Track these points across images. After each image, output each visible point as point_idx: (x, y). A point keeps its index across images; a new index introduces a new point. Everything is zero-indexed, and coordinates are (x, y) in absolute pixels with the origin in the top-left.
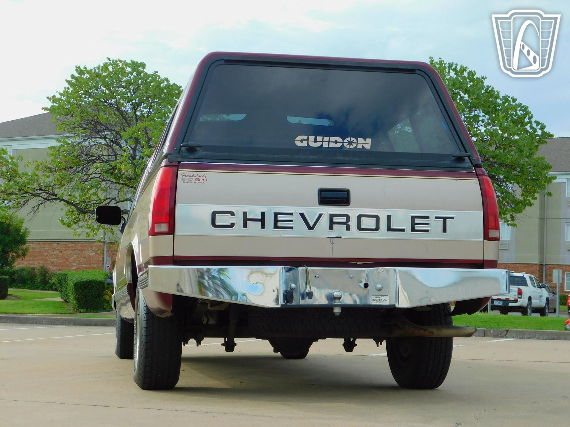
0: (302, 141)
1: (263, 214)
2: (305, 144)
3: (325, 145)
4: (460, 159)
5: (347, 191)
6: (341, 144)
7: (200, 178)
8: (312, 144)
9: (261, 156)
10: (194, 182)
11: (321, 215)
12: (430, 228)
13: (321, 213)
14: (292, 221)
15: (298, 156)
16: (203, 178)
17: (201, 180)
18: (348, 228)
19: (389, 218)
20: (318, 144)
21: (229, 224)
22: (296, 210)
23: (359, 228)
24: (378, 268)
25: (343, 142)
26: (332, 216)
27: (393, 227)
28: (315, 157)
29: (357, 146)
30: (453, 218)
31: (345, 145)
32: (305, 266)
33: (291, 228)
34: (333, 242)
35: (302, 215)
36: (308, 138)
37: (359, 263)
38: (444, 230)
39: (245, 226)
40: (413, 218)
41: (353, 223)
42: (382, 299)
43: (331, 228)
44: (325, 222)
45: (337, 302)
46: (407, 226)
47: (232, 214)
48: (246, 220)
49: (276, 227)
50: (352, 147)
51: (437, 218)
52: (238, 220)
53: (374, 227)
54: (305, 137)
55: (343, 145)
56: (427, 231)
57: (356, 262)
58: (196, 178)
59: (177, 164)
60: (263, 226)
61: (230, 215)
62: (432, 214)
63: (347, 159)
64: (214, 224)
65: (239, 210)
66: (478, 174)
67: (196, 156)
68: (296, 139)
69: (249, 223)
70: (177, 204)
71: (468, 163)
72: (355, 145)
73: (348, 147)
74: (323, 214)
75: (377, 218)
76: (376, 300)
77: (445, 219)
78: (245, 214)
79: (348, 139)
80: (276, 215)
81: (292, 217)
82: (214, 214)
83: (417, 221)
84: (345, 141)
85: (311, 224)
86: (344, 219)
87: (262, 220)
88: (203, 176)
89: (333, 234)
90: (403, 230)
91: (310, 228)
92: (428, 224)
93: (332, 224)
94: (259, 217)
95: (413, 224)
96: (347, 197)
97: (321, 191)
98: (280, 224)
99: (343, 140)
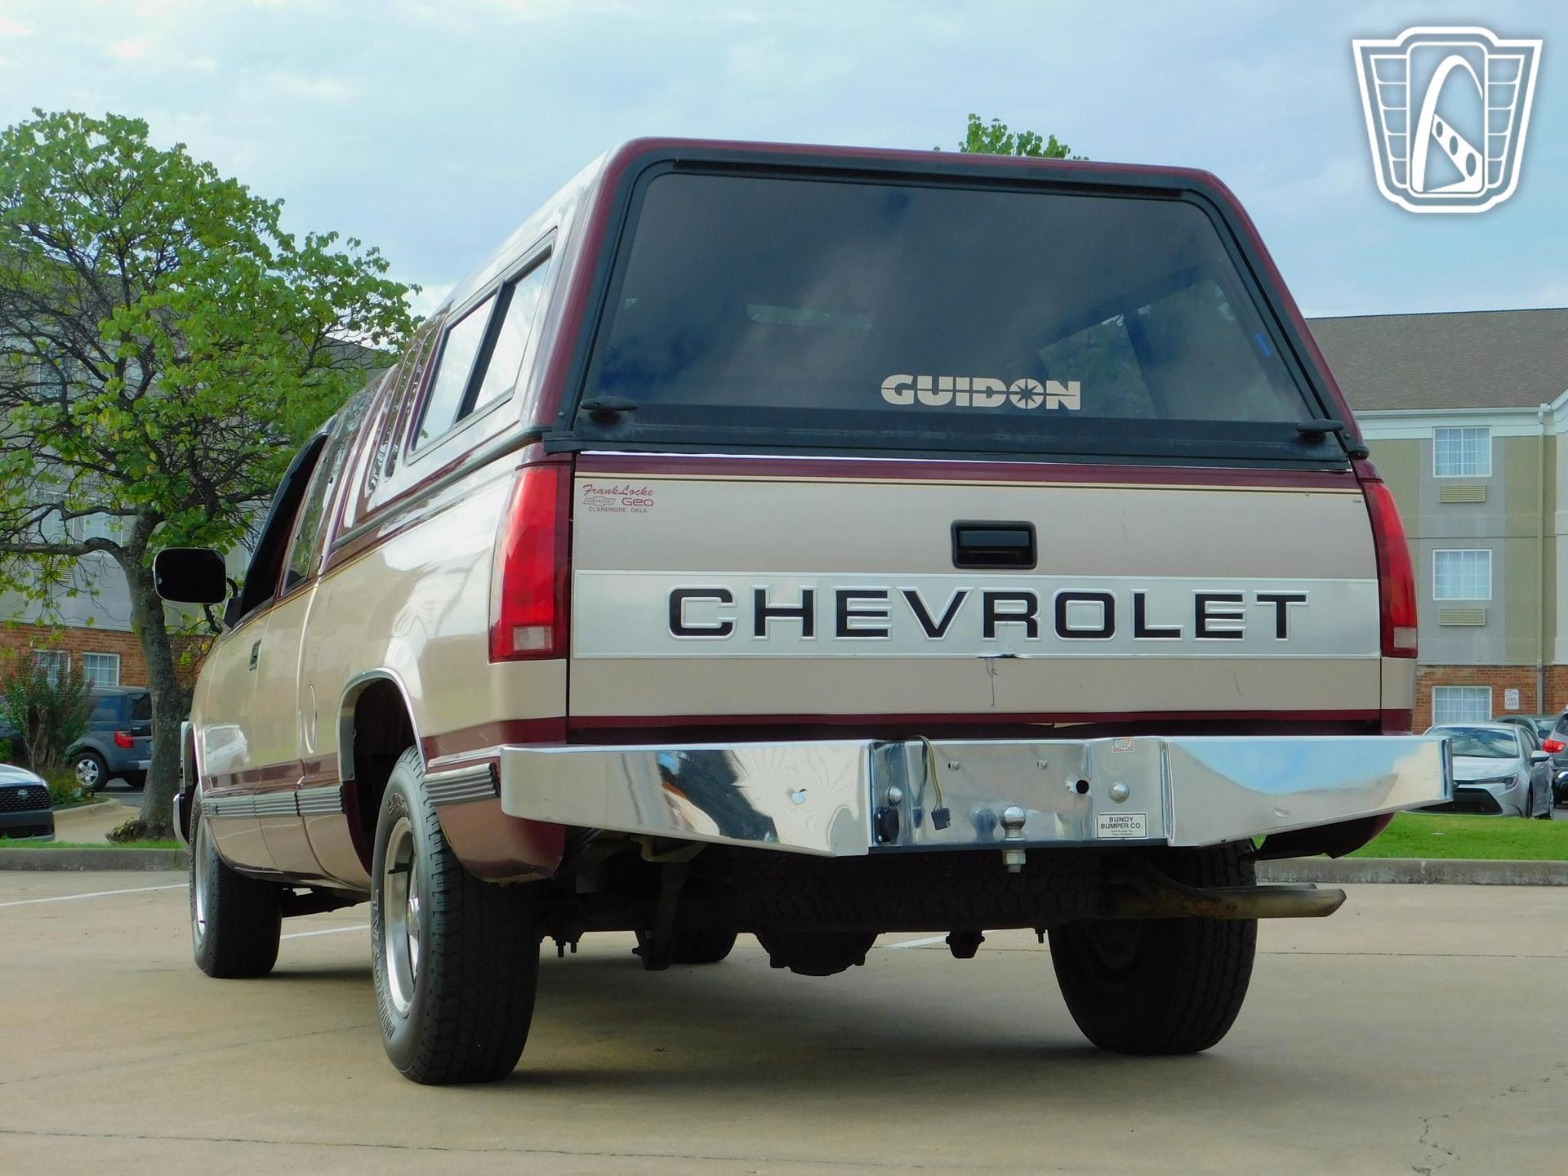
0: (899, 389)
1: (808, 596)
2: (907, 398)
3: (962, 401)
4: (1312, 437)
5: (1028, 529)
6: (1004, 397)
7: (634, 497)
8: (928, 399)
9: (795, 432)
10: (622, 509)
11: (960, 596)
12: (1244, 628)
13: (962, 589)
14: (884, 614)
15: (892, 433)
16: (643, 497)
17: (640, 503)
18: (1032, 630)
19: (1139, 599)
20: (942, 399)
21: (717, 625)
22: (896, 583)
23: (1062, 629)
24: (1114, 740)
25: (1008, 393)
26: (990, 598)
27: (1149, 626)
28: (938, 435)
29: (1044, 402)
30: (1301, 598)
31: (1014, 399)
32: (922, 737)
33: (883, 633)
34: (993, 670)
35: (912, 597)
36: (915, 381)
37: (1057, 725)
38: (1281, 632)
39: (760, 629)
40: (1201, 599)
41: (1045, 616)
42: (1129, 823)
43: (989, 631)
44: (972, 612)
45: (1014, 836)
46: (1187, 625)
47: (726, 596)
48: (762, 612)
49: (842, 630)
50: (1032, 405)
51: (1261, 598)
52: (742, 613)
53: (1100, 626)
54: (908, 379)
55: (1008, 399)
56: (1238, 634)
57: (1050, 724)
58: (625, 496)
59: (569, 457)
60: (808, 630)
61: (719, 599)
62: (1249, 587)
63: (1021, 438)
64: (677, 627)
65: (743, 585)
66: (1360, 476)
67: (620, 435)
68: (884, 384)
69: (771, 620)
70: (576, 571)
71: (1334, 446)
72: (1039, 400)
73: (1021, 405)
74: (965, 593)
75: (1108, 600)
76: (1112, 826)
77: (1281, 601)
78: (760, 595)
79: (1021, 383)
80: (842, 596)
81: (884, 602)
82: (676, 597)
83: (1211, 607)
84: (1013, 388)
85: (937, 621)
86: (1021, 607)
87: (806, 612)
88: (643, 492)
89: (994, 648)
90: (1175, 633)
91: (934, 631)
92: (1239, 616)
93: (991, 619)
94: (799, 605)
95: (1201, 616)
96: (1027, 544)
97: (960, 530)
98: (853, 623)
99: (1008, 387)
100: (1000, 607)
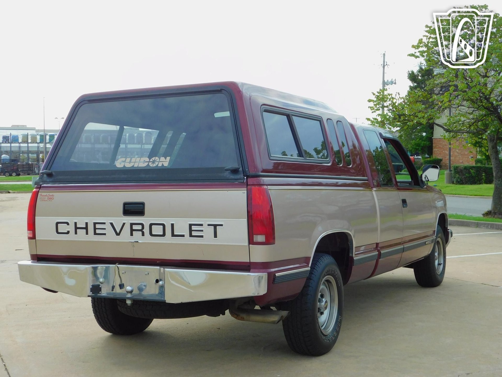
0: (121, 163)
1: (87, 224)
2: (122, 165)
4: (235, 171)
5: (143, 204)
7: (50, 197)
8: (127, 165)
10: (47, 201)
11: (124, 224)
12: (204, 234)
13: (124, 222)
14: (105, 229)
15: (114, 176)
16: (52, 197)
17: (51, 199)
18: (143, 234)
19: (172, 225)
20: (131, 165)
21: (66, 232)
22: (108, 220)
23: (151, 234)
26: (132, 224)
27: (175, 233)
28: (125, 176)
30: (222, 225)
31: (150, 163)
32: (117, 264)
33: (105, 234)
34: (134, 245)
35: (112, 224)
36: (125, 160)
38: (215, 236)
39: (76, 233)
40: (191, 225)
41: (146, 230)
43: (132, 234)
44: (127, 229)
45: (129, 295)
46: (187, 233)
47: (68, 224)
48: (76, 228)
49: (95, 234)
50: (154, 165)
51: (209, 225)
52: (71, 228)
53: (161, 233)
54: (124, 159)
55: (148, 164)
56: (202, 236)
58: (48, 197)
59: (39, 186)
60: (87, 233)
61: (66, 224)
62: (205, 222)
63: (147, 176)
64: (57, 232)
65: (72, 221)
66: (248, 184)
67: (51, 180)
68: (118, 161)
69: (78, 230)
70: (36, 217)
71: (241, 174)
72: (157, 163)
73: (151, 166)
74: (125, 223)
75: (164, 225)
77: (215, 226)
78: (76, 224)
79: (153, 159)
80: (95, 224)
81: (105, 226)
82: (57, 224)
83: (194, 228)
84: (151, 160)
85: (118, 231)
86: (140, 227)
87: (86, 228)
88: (52, 196)
89: (133, 239)
90: (183, 236)
91: (118, 234)
92: (202, 231)
93: (132, 230)
94: (84, 226)
95: (191, 230)
96: (143, 209)
97: (125, 204)
98: (98, 231)
99: (150, 160)
100: (135, 227)
